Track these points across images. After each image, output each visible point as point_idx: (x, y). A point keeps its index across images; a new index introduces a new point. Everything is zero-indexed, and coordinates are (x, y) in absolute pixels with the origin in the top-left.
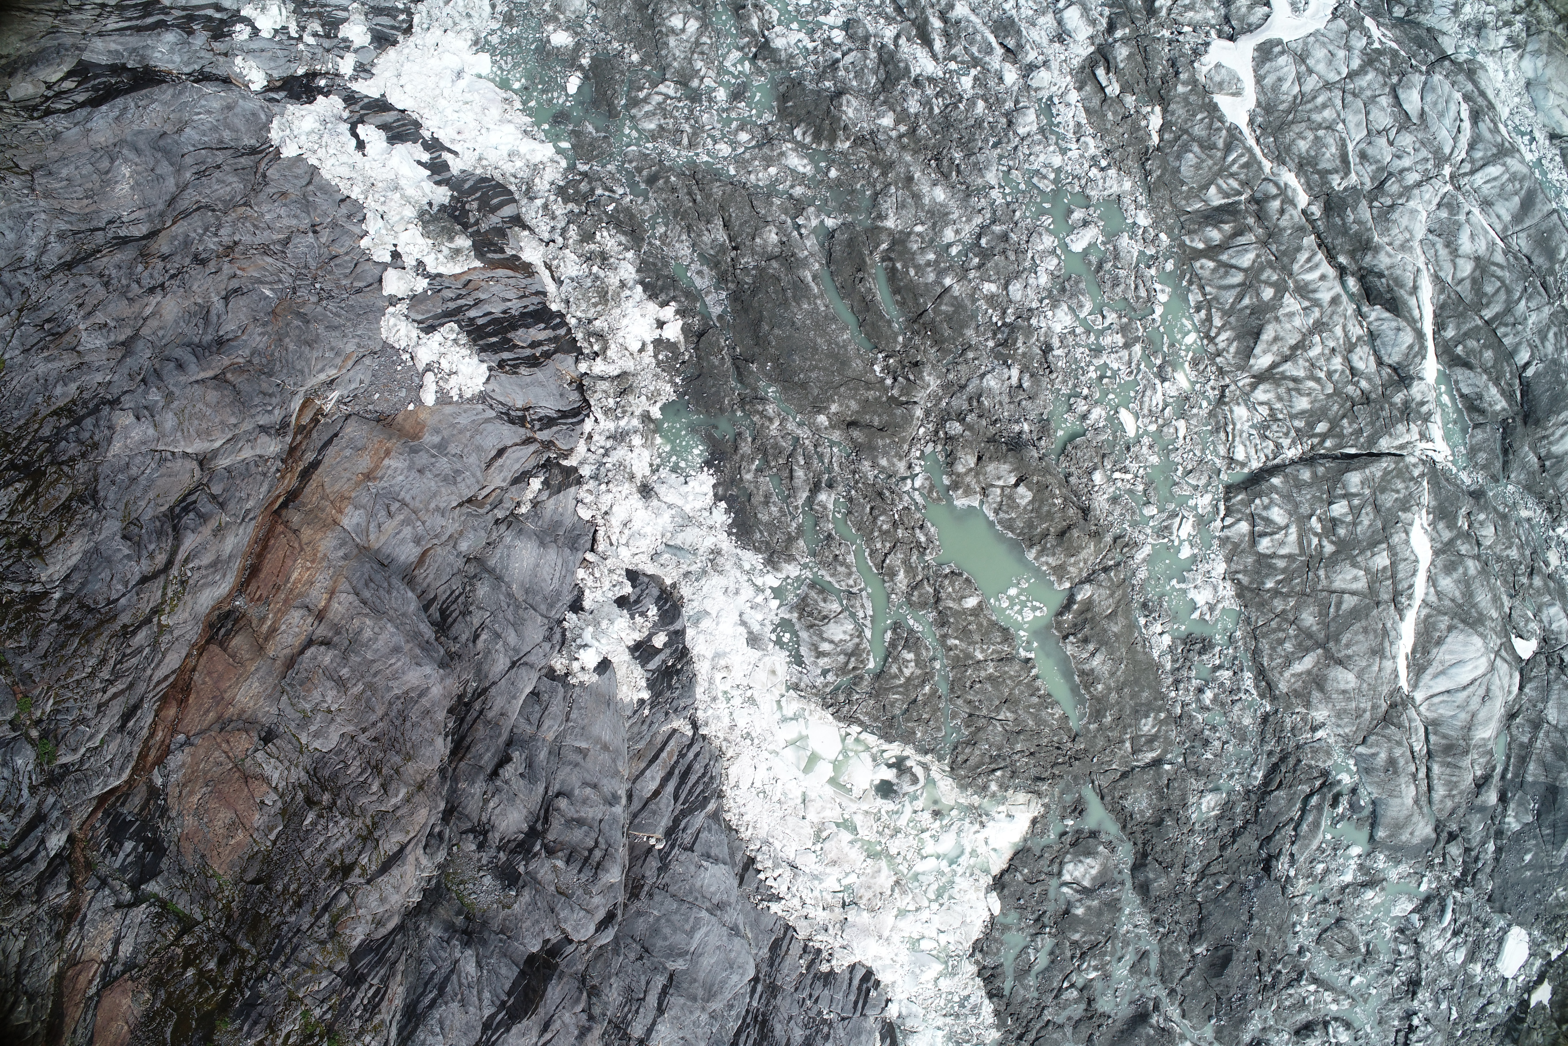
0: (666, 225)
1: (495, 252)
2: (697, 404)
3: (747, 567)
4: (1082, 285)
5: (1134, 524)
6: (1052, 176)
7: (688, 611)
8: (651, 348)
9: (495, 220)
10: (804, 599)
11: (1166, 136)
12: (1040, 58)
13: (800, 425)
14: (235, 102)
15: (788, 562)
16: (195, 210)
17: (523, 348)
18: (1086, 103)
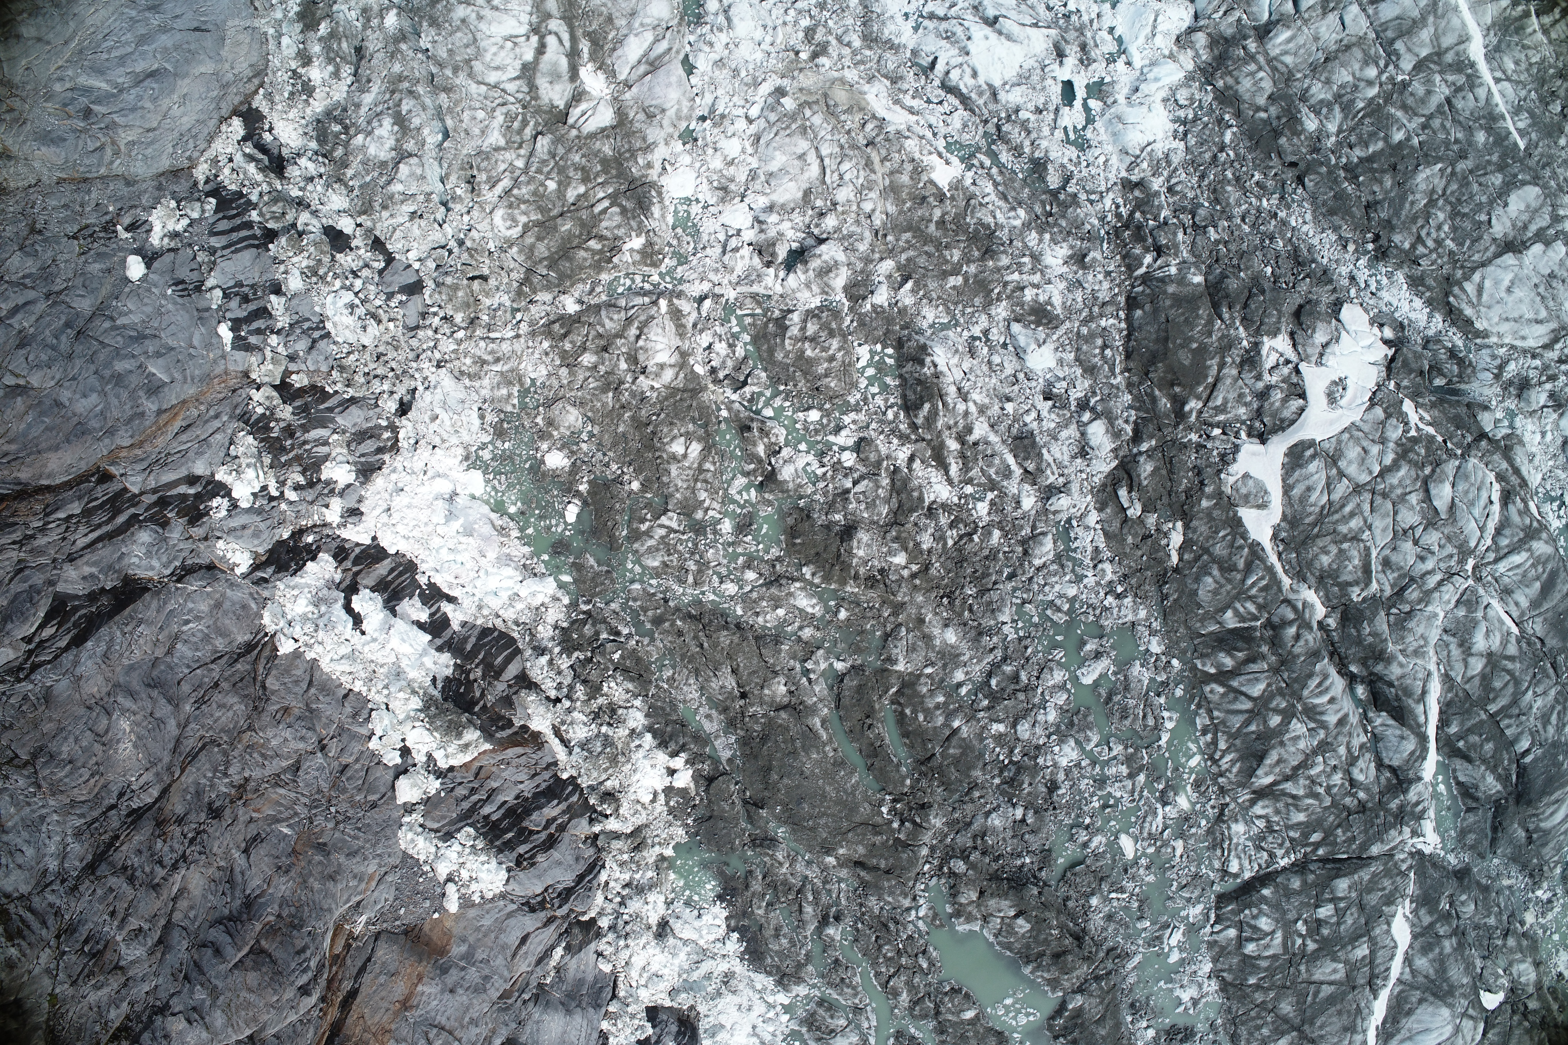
0: (674, 667)
1: (503, 728)
2: (709, 844)
3: (759, 987)
4: (1091, 718)
5: (1127, 937)
6: (1066, 607)
7: (703, 1025)
8: (662, 798)
9: (500, 687)
10: (813, 1014)
11: (1186, 557)
12: (1061, 480)
13: (809, 863)
14: (223, 595)
15: (797, 984)
16: (201, 749)
17: (538, 832)
18: (1106, 525)
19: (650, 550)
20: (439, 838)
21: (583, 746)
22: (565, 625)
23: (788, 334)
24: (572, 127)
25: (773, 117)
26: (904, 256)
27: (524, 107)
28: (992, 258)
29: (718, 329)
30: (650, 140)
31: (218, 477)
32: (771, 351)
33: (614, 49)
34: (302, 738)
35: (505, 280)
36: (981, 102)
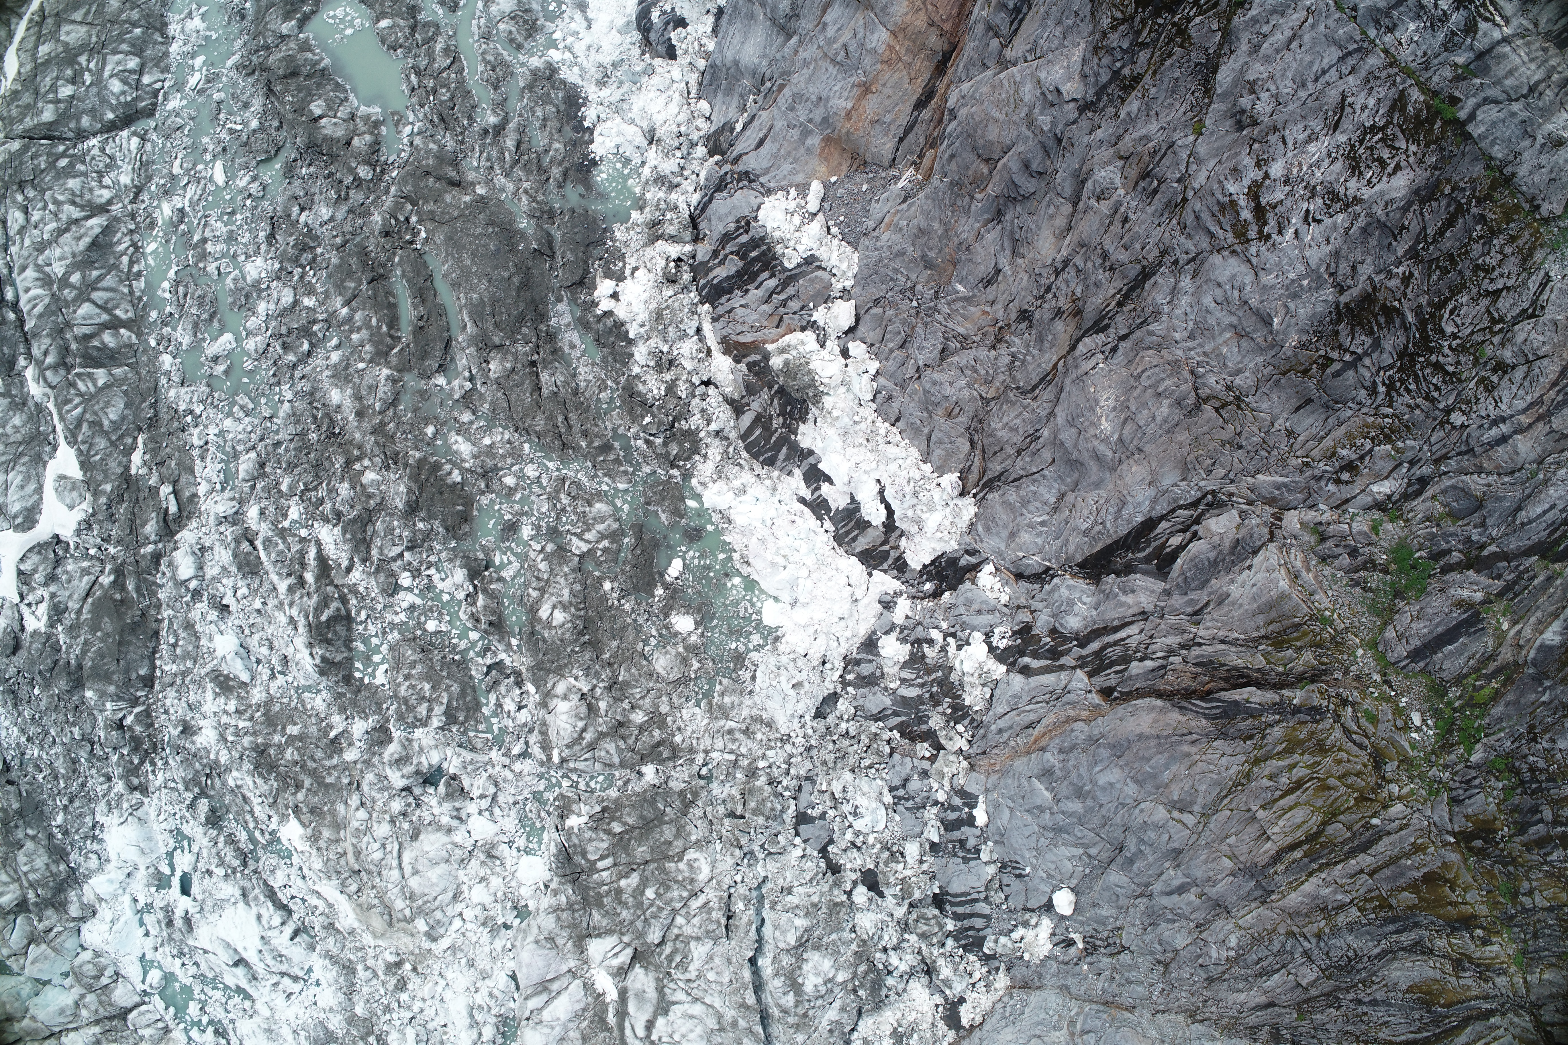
0: (598, 400)
1: (754, 364)
2: (595, 220)
3: (576, 69)
4: (230, 300)
5: (235, 86)
7: (636, 34)
8: (627, 272)
9: (757, 406)
10: (529, 36)
11: (129, 441)
12: (222, 529)
13: (503, 190)
14: (1008, 546)
15: (537, 69)
16: (1035, 387)
17: (732, 253)
18: (192, 480)
19: (603, 520)
20: (817, 259)
21: (686, 335)
22: (697, 457)
23: (443, 708)
24: (628, 945)
25: (438, 915)
26: (335, 761)
27: (669, 974)
28: (257, 745)
29: (511, 724)
30: (552, 918)
31: (1003, 668)
32: (463, 693)
33: (584, 1010)
34: (935, 383)
35: (709, 809)
36: (257, 891)
